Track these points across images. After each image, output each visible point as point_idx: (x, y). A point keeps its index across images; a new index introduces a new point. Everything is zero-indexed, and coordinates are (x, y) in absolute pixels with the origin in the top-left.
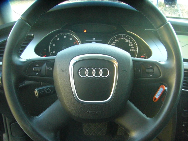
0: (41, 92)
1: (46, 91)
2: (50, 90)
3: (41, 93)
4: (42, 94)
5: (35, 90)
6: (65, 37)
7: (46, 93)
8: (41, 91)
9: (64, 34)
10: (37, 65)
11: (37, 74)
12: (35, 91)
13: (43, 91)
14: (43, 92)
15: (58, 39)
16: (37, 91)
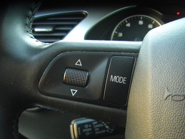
0: (84, 130)
1: (97, 129)
2: (107, 127)
3: (86, 132)
4: (87, 134)
5: (73, 122)
6: (141, 23)
7: (97, 133)
8: (85, 128)
9: (140, 17)
10: (79, 63)
11: (74, 92)
12: (71, 126)
13: (89, 127)
14: (90, 129)
15: (128, 25)
16: (75, 126)
